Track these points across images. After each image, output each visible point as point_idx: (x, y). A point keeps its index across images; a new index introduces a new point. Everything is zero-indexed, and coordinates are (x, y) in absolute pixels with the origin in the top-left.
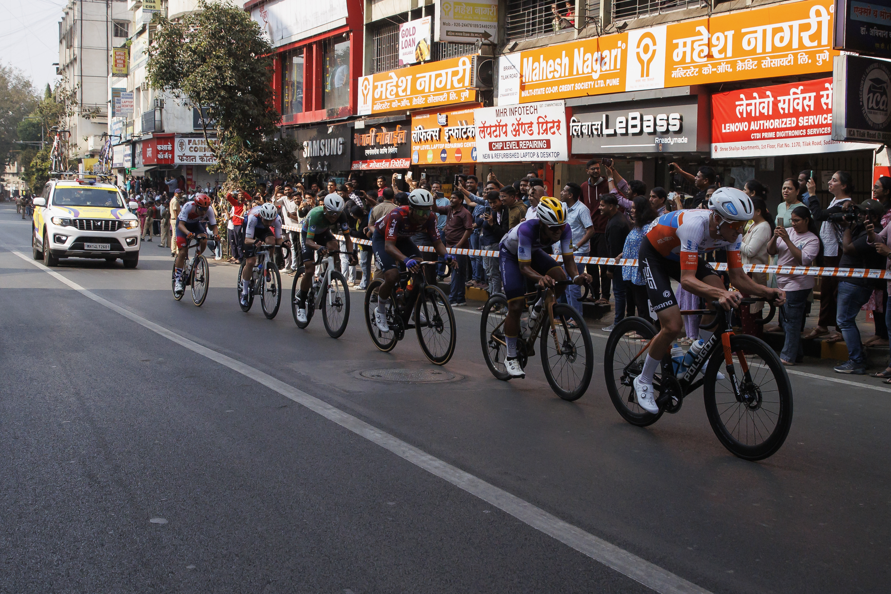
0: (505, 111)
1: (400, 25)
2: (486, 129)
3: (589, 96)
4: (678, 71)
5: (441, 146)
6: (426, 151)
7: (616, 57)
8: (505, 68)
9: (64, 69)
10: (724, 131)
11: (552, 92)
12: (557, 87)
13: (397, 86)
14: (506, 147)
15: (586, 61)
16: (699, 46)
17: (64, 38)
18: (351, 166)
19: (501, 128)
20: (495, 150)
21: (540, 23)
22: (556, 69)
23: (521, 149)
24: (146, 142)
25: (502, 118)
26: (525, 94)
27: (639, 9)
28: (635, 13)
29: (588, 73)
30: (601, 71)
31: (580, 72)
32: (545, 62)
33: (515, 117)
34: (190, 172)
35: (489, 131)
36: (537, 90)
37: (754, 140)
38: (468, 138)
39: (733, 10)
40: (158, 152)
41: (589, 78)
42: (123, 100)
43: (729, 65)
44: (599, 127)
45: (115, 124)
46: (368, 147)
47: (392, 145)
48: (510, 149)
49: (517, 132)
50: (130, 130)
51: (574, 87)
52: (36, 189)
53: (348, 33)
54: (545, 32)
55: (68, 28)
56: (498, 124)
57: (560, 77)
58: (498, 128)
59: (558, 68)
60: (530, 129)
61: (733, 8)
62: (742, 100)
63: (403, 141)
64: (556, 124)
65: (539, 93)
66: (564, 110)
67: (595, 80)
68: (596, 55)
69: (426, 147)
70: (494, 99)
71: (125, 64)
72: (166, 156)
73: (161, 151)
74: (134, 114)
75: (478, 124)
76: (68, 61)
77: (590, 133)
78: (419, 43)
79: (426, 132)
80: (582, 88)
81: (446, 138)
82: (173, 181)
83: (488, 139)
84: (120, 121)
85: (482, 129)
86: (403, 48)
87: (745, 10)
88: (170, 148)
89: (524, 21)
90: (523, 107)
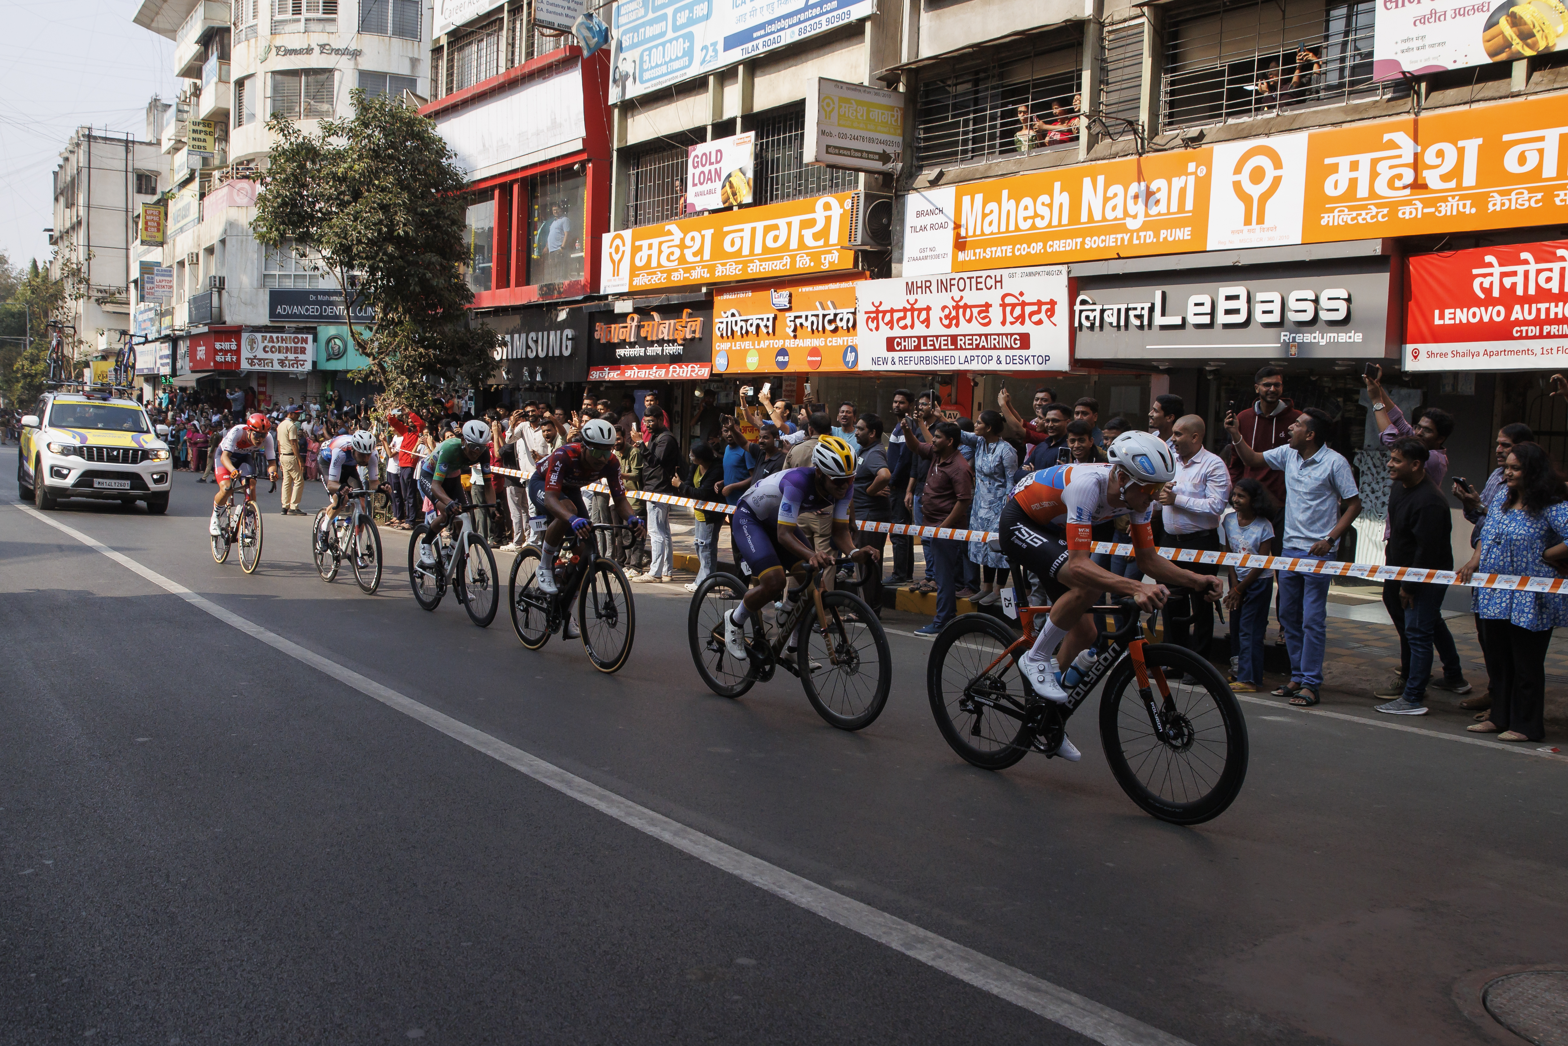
0: (928, 284)
1: (690, 148)
2: (881, 315)
3: (1120, 258)
4: (1336, 213)
5: (778, 344)
6: (745, 352)
7: (1183, 191)
8: (919, 214)
9: (61, 237)
10: (1437, 322)
11: (1029, 253)
12: (1040, 244)
13: (682, 246)
14: (925, 345)
15: (1111, 198)
16: (1391, 167)
17: (62, 193)
18: (588, 374)
19: (916, 313)
20: (901, 350)
21: (992, 137)
22: (1039, 212)
23: (961, 349)
24: (194, 339)
25: (919, 296)
26: (961, 256)
27: (1228, 107)
28: (1220, 115)
29: (1116, 219)
30: (1147, 215)
31: (1097, 216)
32: (1012, 202)
33: (950, 294)
34: (262, 382)
35: (888, 317)
36: (994, 249)
37: (1521, 338)
38: (836, 330)
39: (1478, 101)
40: (216, 352)
41: (1122, 228)
42: (157, 278)
43: (1468, 203)
44: (1146, 313)
45: (141, 313)
46: (623, 344)
47: (674, 341)
48: (935, 349)
49: (952, 320)
50: (166, 321)
51: (1083, 243)
52: (21, 402)
53: (583, 164)
54: (1001, 152)
55: (69, 179)
56: (909, 307)
57: (1050, 225)
58: (909, 314)
59: (1044, 211)
60: (982, 315)
61: (1477, 98)
62: (1490, 265)
63: (697, 335)
64: (1044, 308)
65: (999, 254)
66: (1066, 282)
67: (1132, 232)
68: (1134, 188)
69: (746, 344)
70: (893, 265)
71: (161, 227)
72: (228, 358)
73: (221, 350)
74: (174, 300)
75: (865, 305)
76: (68, 225)
77: (1122, 323)
78: (729, 176)
79: (746, 321)
80: (1102, 245)
81: (790, 331)
82: (238, 394)
83: (885, 332)
84: (150, 309)
85: (872, 315)
86: (694, 185)
87: (1509, 101)
88: (234, 347)
89: (957, 134)
90: (970, 278)
